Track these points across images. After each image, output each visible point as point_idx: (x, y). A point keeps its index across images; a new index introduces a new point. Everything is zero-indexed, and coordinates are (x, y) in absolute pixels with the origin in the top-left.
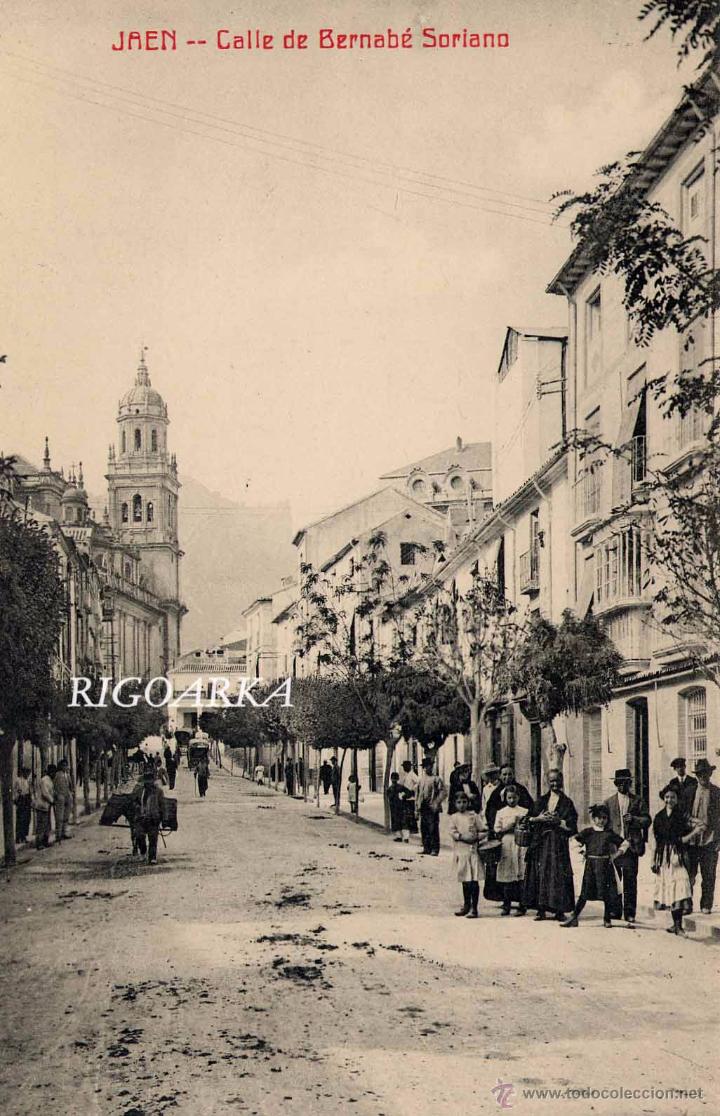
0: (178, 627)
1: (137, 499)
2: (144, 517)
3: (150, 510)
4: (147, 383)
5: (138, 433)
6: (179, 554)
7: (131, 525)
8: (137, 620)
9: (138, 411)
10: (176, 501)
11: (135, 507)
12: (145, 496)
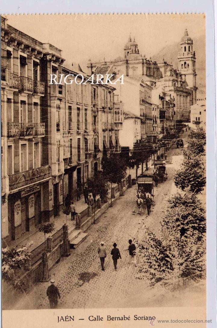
0: (196, 93)
1: (185, 63)
2: (187, 67)
3: (188, 65)
4: (187, 35)
5: (185, 47)
6: (196, 75)
7: (184, 69)
8: (184, 96)
9: (185, 42)
10: (195, 63)
11: (185, 65)
12: (187, 62)
